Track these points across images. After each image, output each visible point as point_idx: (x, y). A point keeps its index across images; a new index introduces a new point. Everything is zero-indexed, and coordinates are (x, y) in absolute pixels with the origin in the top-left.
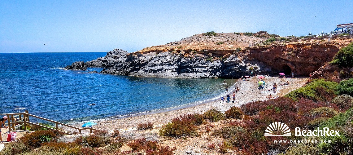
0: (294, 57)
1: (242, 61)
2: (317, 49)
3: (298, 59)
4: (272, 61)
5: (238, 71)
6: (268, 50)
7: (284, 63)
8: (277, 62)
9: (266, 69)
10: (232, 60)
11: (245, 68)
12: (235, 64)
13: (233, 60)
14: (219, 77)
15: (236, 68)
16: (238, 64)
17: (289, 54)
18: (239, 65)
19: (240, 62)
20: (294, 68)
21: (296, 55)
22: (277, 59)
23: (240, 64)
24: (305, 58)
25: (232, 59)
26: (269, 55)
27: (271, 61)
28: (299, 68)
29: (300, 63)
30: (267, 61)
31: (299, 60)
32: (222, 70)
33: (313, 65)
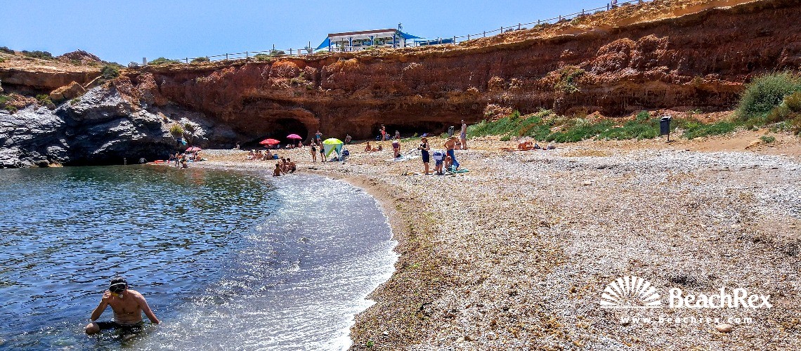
0: (311, 92)
1: (136, 108)
2: (378, 66)
3: (324, 96)
4: (235, 107)
5: (135, 138)
6: (214, 75)
7: (276, 110)
8: (250, 111)
9: (221, 132)
10: (103, 104)
11: (154, 127)
12: (116, 115)
13: (107, 103)
14: (66, 164)
15: (124, 127)
16: (126, 117)
17: (295, 83)
18: (130, 119)
19: (133, 111)
20: (317, 120)
21: (317, 85)
22: (248, 101)
23: (136, 116)
24: (347, 91)
25: (103, 100)
26: (221, 90)
27: (230, 109)
28: (331, 119)
29: (332, 107)
30: (218, 110)
31: (327, 99)
32: (69, 139)
33: (372, 107)
